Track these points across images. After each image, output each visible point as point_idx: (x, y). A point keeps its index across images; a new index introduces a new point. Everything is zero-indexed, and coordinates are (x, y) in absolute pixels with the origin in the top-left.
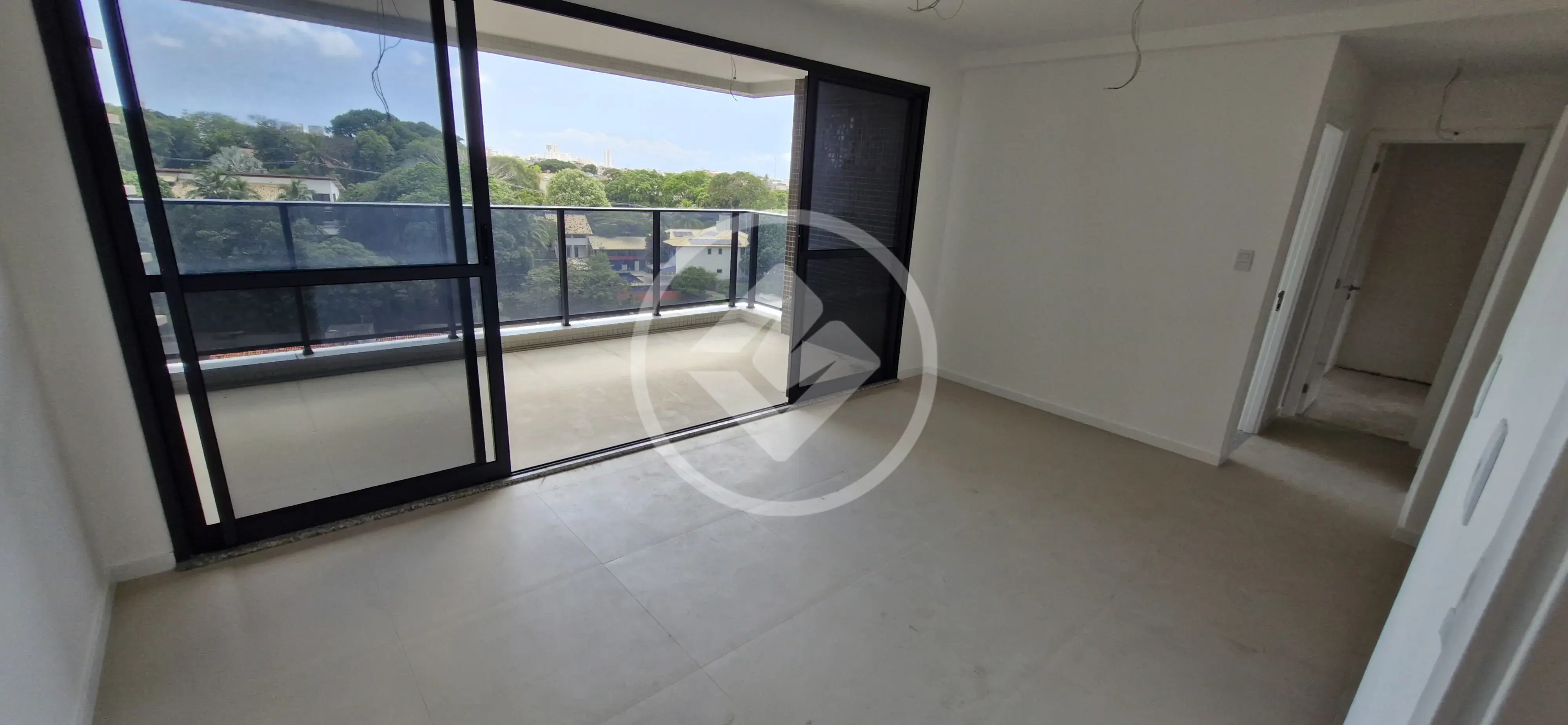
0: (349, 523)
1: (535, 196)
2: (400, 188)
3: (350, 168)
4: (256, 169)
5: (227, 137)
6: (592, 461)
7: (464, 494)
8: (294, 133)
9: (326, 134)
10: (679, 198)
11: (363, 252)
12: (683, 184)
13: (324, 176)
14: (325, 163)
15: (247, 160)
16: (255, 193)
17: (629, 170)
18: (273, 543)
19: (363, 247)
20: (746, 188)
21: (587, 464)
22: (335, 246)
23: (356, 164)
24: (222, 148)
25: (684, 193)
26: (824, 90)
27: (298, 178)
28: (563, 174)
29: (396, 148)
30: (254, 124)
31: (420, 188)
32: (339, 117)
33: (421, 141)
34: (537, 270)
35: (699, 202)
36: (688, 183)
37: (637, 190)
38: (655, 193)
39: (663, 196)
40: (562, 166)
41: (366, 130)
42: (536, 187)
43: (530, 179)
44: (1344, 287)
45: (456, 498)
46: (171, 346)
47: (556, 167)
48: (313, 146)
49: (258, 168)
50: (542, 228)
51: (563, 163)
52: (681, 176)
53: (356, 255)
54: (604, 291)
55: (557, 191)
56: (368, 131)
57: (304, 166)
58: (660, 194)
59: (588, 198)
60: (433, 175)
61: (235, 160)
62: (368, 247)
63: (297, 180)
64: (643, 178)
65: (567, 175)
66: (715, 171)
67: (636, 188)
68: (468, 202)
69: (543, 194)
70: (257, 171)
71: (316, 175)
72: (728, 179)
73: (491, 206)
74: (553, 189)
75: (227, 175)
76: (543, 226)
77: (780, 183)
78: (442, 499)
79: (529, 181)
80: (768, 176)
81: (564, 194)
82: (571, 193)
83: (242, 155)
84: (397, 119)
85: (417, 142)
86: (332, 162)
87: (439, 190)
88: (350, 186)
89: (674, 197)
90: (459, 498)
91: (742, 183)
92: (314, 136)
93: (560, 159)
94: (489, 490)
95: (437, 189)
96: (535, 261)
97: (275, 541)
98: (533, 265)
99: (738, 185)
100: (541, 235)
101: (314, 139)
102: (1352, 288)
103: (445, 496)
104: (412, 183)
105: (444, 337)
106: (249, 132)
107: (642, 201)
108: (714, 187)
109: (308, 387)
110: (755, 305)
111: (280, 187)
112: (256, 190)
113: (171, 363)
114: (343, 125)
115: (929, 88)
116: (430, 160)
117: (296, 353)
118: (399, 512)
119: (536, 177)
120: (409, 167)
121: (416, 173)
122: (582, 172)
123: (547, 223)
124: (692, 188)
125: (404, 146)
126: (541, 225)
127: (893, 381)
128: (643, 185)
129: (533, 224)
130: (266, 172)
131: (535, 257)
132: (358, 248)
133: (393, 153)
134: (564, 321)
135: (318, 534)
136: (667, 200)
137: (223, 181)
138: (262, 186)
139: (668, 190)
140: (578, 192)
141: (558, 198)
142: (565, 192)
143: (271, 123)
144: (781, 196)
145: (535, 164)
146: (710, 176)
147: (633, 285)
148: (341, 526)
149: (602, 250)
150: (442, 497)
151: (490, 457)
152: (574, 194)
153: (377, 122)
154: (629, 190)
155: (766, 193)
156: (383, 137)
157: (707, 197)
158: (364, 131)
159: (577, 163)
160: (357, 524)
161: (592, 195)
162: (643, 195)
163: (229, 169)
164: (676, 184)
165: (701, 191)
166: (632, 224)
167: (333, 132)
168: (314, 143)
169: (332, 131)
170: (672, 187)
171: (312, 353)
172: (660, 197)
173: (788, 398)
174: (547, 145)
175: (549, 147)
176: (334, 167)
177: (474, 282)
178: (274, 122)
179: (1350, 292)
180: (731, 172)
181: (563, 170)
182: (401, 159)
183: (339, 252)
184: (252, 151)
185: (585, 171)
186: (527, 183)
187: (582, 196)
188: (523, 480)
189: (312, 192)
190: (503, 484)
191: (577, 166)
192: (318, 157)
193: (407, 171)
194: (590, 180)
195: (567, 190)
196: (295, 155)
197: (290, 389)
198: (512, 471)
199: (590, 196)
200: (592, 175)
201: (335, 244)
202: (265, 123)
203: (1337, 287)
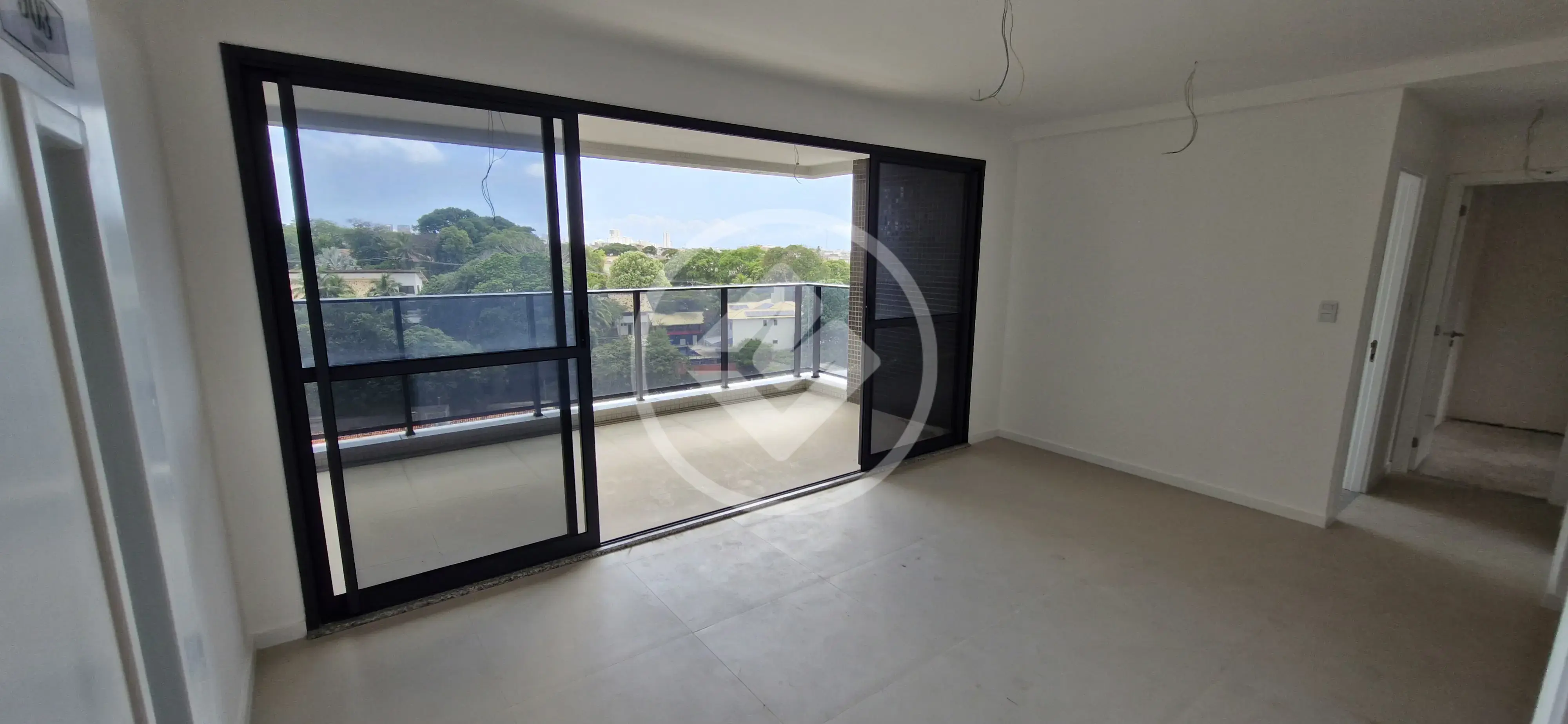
0: (455, 593)
1: (599, 278)
2: (478, 277)
3: (433, 261)
4: (351, 267)
5: (328, 239)
6: (676, 531)
7: (557, 564)
8: (385, 233)
9: (412, 232)
10: (734, 273)
11: (443, 337)
12: (738, 259)
13: (410, 269)
14: (411, 258)
15: (344, 259)
16: (350, 288)
17: (686, 249)
18: (390, 613)
19: (443, 333)
20: (799, 260)
21: (670, 534)
22: (417, 333)
23: (438, 258)
24: (323, 249)
25: (740, 268)
26: (885, 169)
27: (387, 272)
28: (625, 256)
29: (474, 242)
30: (350, 226)
31: (495, 276)
32: (425, 216)
33: (497, 234)
34: (601, 348)
35: (753, 276)
36: (743, 258)
37: (694, 267)
38: (712, 269)
39: (719, 271)
40: (624, 249)
41: (449, 226)
42: (600, 270)
43: (594, 263)
44: (1445, 334)
45: (551, 568)
46: (317, 426)
47: (619, 250)
48: (401, 243)
49: (352, 265)
50: (606, 308)
51: (625, 246)
52: (736, 252)
53: (437, 341)
54: (663, 365)
55: (620, 273)
56: (451, 227)
57: (393, 261)
58: (716, 270)
59: (648, 277)
60: (507, 263)
61: (334, 260)
62: (446, 332)
63: (386, 274)
64: (700, 256)
65: (629, 257)
66: (768, 246)
67: (693, 265)
68: (568, 290)
69: (606, 276)
70: (351, 268)
71: (403, 269)
72: (782, 252)
73: (588, 291)
74: (616, 270)
75: (328, 273)
76: (606, 306)
77: (831, 253)
78: (538, 569)
79: (594, 264)
80: (820, 248)
81: (626, 275)
82: (633, 273)
83: (340, 255)
84: (476, 216)
85: (493, 234)
86: (417, 256)
87: (512, 277)
88: (433, 277)
89: (730, 272)
90: (553, 568)
91: (795, 256)
92: (402, 235)
93: (622, 243)
94: (580, 560)
95: (510, 276)
96: (599, 340)
97: (390, 610)
98: (597, 344)
99: (791, 258)
100: (604, 314)
101: (403, 237)
102: (1454, 334)
103: (541, 567)
104: (488, 272)
105: (529, 415)
106: (348, 234)
107: (700, 277)
108: (769, 260)
109: (412, 465)
110: (820, 374)
111: (371, 281)
112: (350, 285)
113: (317, 443)
114: (428, 223)
115: (984, 162)
116: (506, 251)
117: (399, 433)
118: (500, 582)
119: (600, 261)
120: (486, 257)
121: (492, 262)
122: (643, 254)
123: (611, 303)
124: (747, 263)
125: (482, 239)
126: (604, 304)
127: (963, 446)
128: (700, 263)
129: (597, 304)
130: (359, 268)
131: (600, 336)
132: (438, 334)
133: (472, 246)
134: (638, 396)
135: (428, 604)
136: (723, 276)
137: (323, 279)
138: (355, 281)
139: (724, 266)
140: (639, 272)
141: (620, 279)
142: (627, 273)
143: (366, 225)
144: (833, 266)
145: (599, 249)
146: (764, 250)
147: (691, 358)
148: (449, 596)
149: (662, 326)
150: (539, 568)
151: (581, 528)
152: (636, 274)
153: (458, 219)
154: (687, 268)
155: (819, 264)
156: (463, 232)
157: (761, 271)
158: (447, 228)
159: (638, 246)
160: (463, 595)
161: (652, 274)
162: (700, 271)
163: (328, 267)
164: (732, 260)
165: (756, 265)
166: (690, 300)
167: (419, 230)
168: (402, 240)
169: (418, 228)
170: (728, 263)
171: (414, 434)
172: (717, 272)
173: (860, 466)
174: (610, 231)
175: (612, 232)
176: (417, 260)
177: (572, 363)
178: (368, 224)
179: (1453, 339)
180: (784, 245)
181: (625, 252)
182: (478, 251)
183: (421, 338)
184: (348, 250)
185: (646, 253)
186: (593, 267)
187: (643, 276)
188: (612, 550)
189: (399, 284)
190: (593, 554)
191: (638, 248)
192: (405, 251)
193: (484, 262)
194: (650, 260)
195: (629, 271)
196: (385, 252)
197: (395, 467)
198: (601, 541)
199: (650, 275)
200: (652, 255)
201: (418, 331)
202: (361, 226)
203: (1436, 334)
